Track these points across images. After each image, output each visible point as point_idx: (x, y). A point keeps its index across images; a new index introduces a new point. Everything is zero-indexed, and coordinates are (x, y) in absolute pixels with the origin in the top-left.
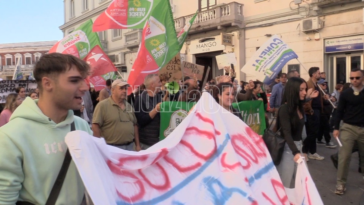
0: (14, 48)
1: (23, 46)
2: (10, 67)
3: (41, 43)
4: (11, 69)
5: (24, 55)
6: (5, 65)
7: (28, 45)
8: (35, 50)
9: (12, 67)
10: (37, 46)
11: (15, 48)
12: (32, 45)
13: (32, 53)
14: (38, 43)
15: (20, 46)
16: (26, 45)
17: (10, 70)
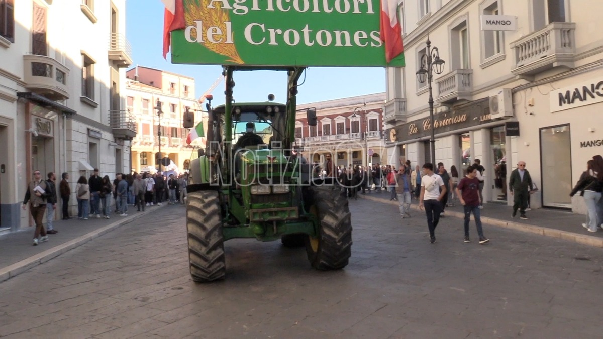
0: (320, 109)
1: (333, 105)
2: (315, 139)
3: (358, 98)
4: (316, 141)
5: (335, 119)
6: (308, 136)
7: (340, 103)
8: (351, 111)
9: (317, 140)
10: (354, 103)
11: (322, 109)
12: (347, 103)
13: (346, 115)
14: (356, 99)
15: (328, 105)
16: (336, 104)
17: (315, 143)
